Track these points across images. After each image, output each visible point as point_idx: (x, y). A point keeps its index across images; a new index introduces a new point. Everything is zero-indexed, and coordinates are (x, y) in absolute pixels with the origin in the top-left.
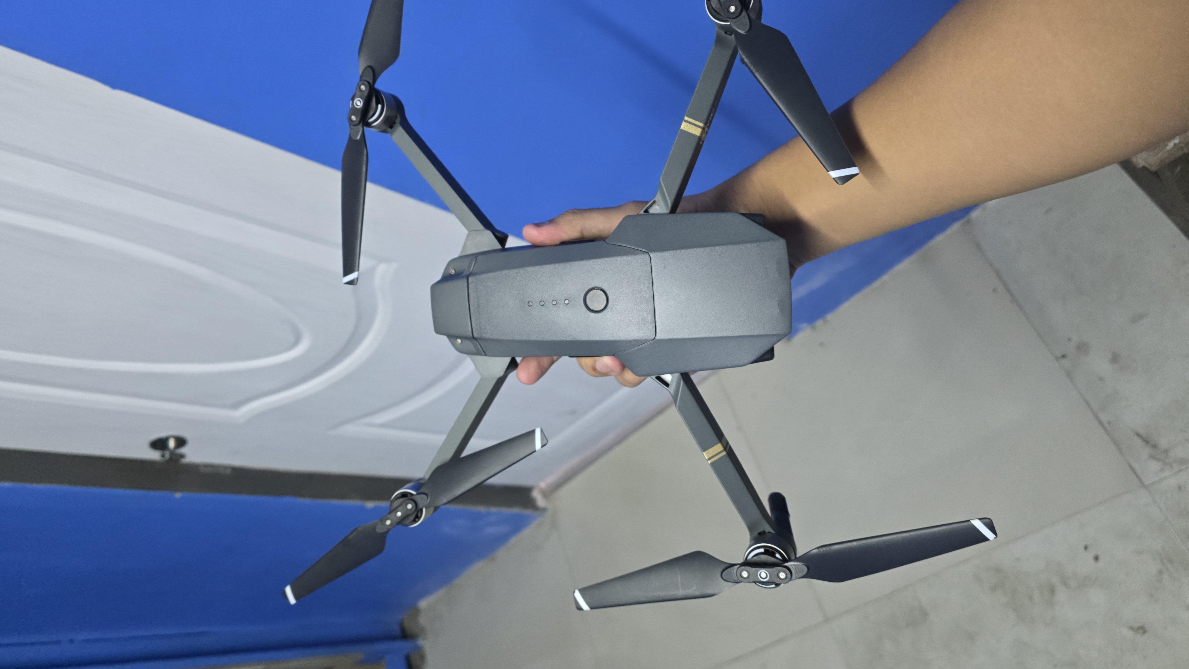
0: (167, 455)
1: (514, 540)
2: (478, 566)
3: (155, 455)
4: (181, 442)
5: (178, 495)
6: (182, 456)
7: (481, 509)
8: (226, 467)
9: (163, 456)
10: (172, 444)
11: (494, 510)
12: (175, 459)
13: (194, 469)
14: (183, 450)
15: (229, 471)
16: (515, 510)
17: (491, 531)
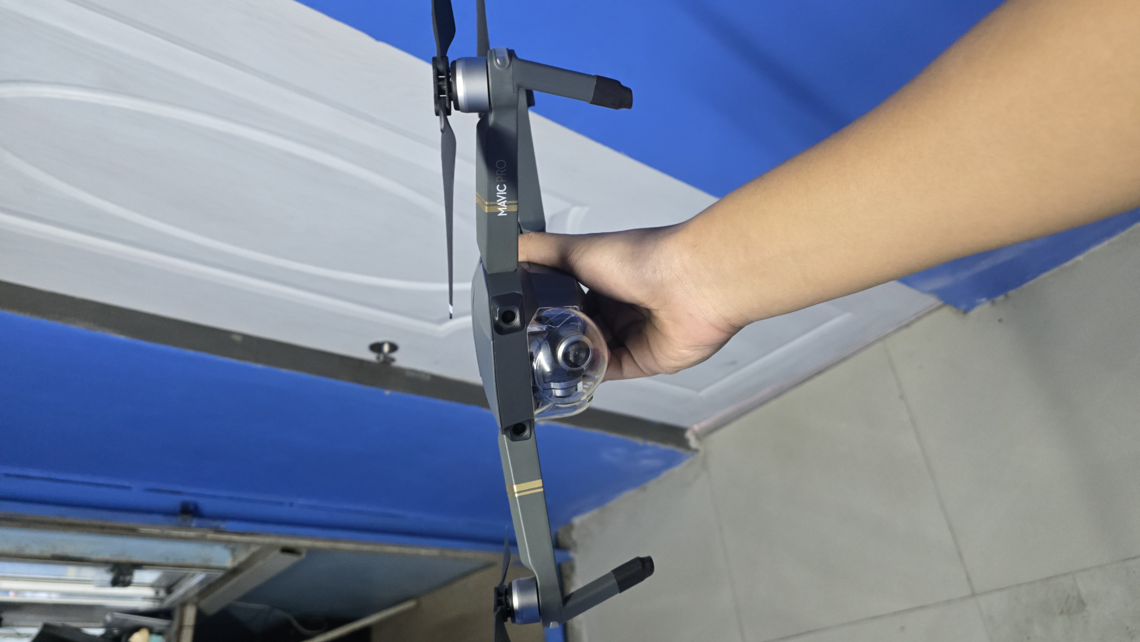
0: (382, 358)
1: (665, 474)
2: (630, 494)
3: (372, 357)
4: (394, 348)
5: (387, 392)
6: (393, 360)
7: (639, 441)
8: (426, 374)
9: (378, 358)
10: (386, 348)
11: (650, 443)
12: (388, 361)
13: (401, 372)
14: (394, 355)
15: (428, 378)
16: (669, 447)
17: (645, 462)
